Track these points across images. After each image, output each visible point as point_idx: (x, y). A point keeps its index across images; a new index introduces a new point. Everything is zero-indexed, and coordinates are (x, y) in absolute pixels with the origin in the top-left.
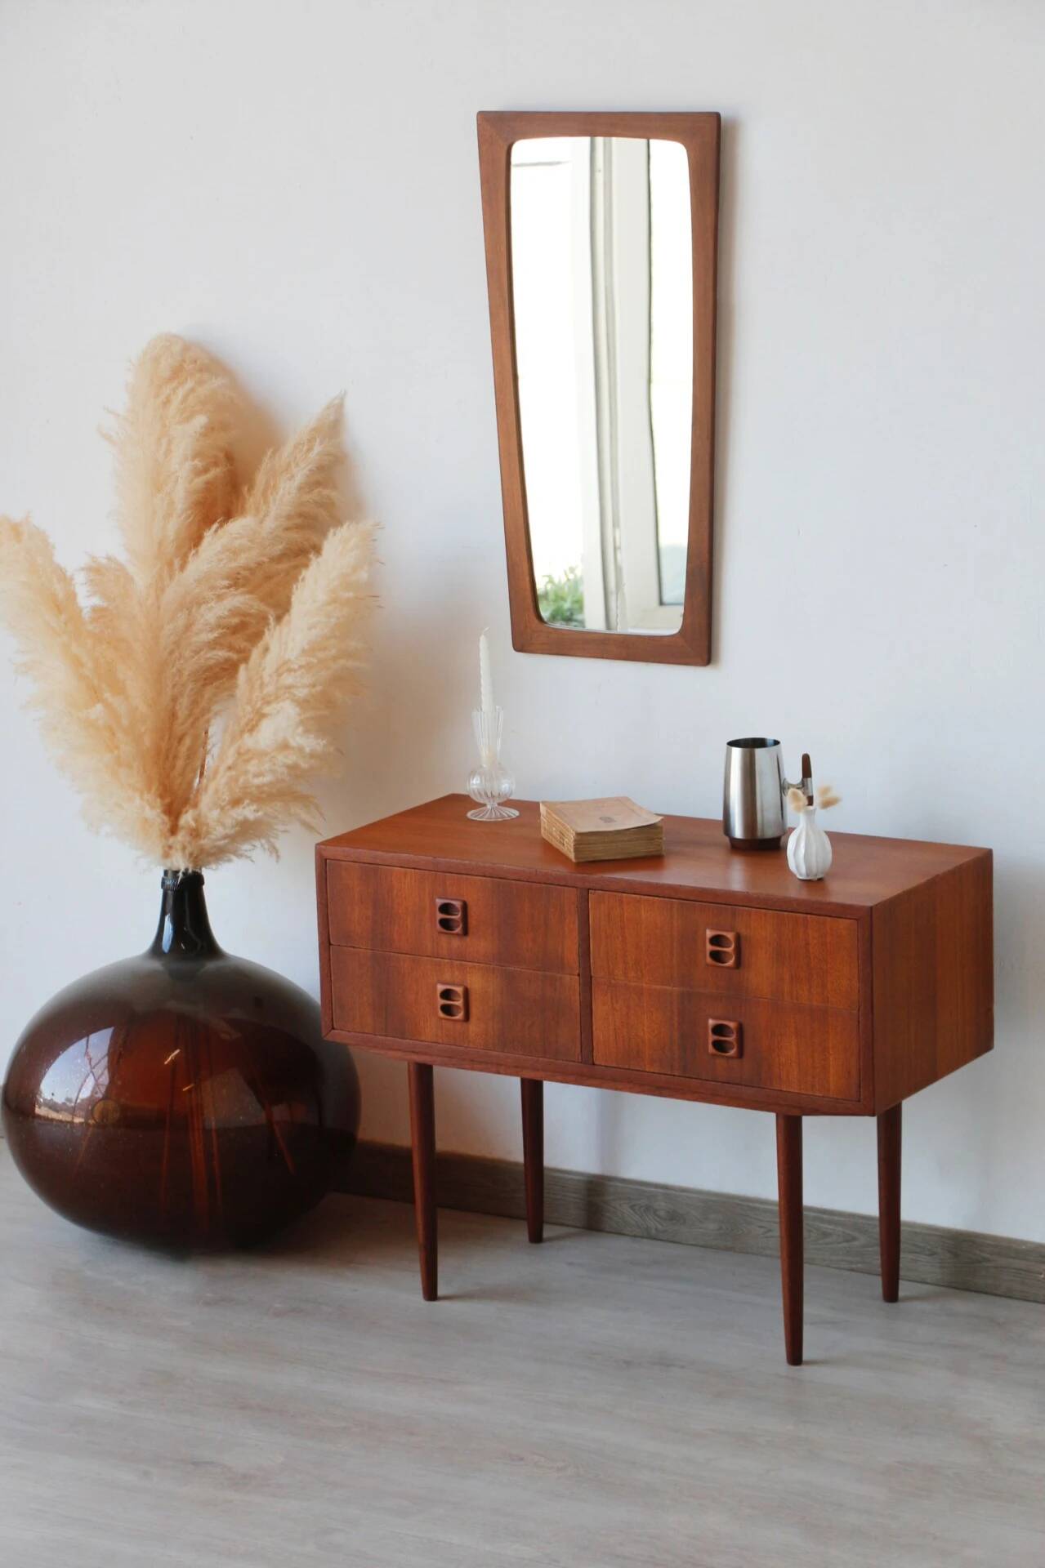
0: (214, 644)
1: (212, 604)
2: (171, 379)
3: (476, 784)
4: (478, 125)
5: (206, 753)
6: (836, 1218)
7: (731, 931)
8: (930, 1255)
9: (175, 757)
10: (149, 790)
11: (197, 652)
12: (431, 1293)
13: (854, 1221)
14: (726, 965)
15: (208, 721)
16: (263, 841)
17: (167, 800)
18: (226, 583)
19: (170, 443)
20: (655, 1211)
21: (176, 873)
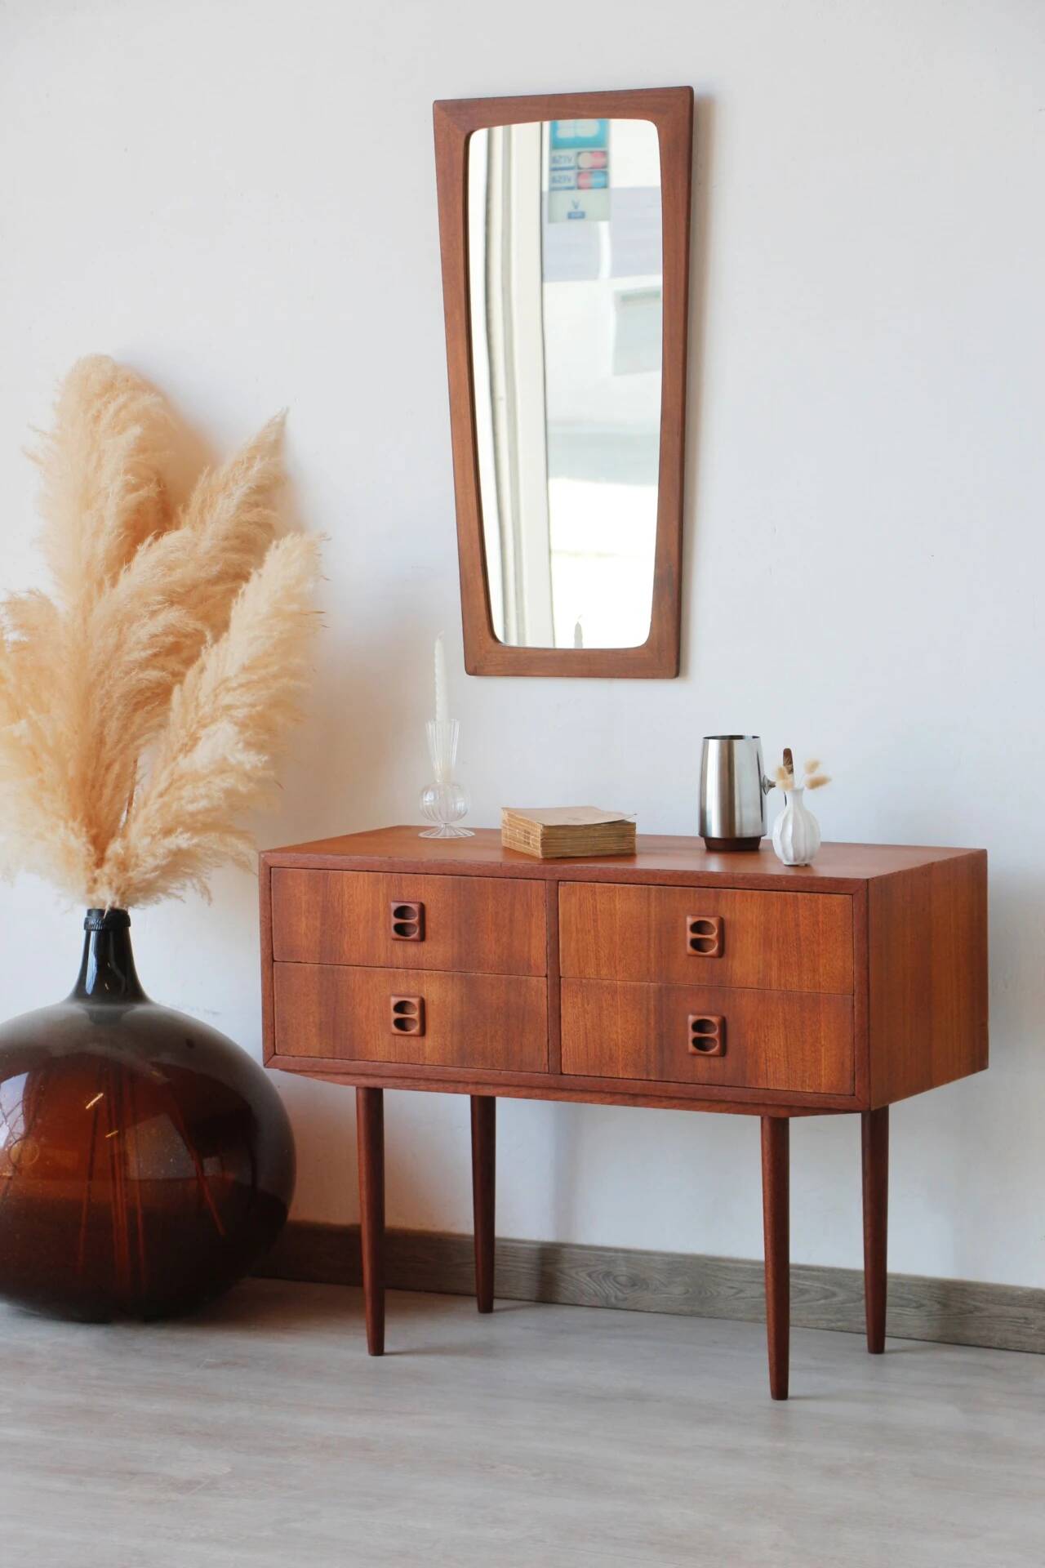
0: (145, 664)
1: (146, 620)
2: (100, 396)
3: (430, 801)
4: (435, 115)
5: (134, 784)
6: (815, 1273)
7: (714, 916)
8: (917, 1308)
9: (102, 786)
10: (74, 819)
11: (127, 673)
12: (377, 1348)
13: (834, 1277)
14: (708, 953)
15: (138, 748)
16: (195, 881)
17: (94, 831)
18: (160, 598)
19: (100, 459)
20: (615, 1279)
21: (101, 912)
